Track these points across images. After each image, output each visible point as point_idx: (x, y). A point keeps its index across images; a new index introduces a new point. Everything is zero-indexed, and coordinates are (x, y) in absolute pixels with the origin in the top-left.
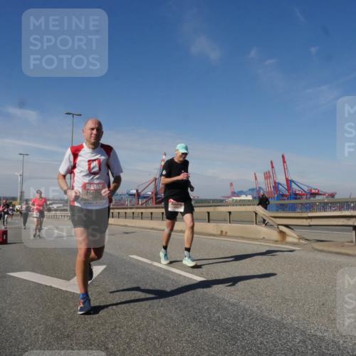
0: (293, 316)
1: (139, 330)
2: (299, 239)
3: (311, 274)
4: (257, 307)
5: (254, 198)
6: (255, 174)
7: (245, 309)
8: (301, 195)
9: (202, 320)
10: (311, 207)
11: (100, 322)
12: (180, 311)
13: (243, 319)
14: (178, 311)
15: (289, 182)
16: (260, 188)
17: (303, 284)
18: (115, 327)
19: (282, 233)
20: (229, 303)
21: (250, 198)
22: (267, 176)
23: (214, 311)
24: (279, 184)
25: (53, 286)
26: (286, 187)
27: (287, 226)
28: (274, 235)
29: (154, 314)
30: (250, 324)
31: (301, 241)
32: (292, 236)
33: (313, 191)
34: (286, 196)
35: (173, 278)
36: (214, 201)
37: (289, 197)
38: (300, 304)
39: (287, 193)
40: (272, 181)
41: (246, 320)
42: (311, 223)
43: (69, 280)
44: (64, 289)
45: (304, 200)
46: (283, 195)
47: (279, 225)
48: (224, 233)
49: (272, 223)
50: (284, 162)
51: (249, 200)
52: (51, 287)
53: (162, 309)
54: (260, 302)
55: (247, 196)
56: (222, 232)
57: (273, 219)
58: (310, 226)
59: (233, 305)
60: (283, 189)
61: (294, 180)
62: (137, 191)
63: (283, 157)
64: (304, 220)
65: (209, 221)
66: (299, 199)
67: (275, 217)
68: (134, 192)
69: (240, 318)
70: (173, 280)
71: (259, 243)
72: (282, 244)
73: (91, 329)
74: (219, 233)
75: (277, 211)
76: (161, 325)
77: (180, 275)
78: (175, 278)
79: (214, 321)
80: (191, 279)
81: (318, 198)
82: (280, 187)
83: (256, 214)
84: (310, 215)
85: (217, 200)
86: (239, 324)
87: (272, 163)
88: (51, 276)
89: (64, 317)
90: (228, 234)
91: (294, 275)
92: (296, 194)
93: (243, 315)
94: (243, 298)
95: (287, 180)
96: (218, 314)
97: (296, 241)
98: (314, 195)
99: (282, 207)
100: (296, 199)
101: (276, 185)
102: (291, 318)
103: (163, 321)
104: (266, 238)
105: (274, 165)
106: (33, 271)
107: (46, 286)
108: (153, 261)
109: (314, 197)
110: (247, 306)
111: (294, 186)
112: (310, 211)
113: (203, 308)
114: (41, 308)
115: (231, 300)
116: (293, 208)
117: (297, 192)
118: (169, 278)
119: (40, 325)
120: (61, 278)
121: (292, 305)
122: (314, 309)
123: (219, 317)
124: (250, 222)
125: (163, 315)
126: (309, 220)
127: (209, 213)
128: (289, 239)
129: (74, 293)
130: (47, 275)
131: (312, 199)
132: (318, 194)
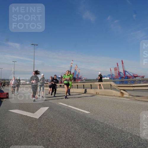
0: (127, 128)
1: (63, 133)
2: (129, 95)
3: (134, 110)
4: (112, 124)
5: (110, 78)
6: (110, 69)
7: (107, 125)
8: (130, 77)
9: (89, 129)
10: (134, 82)
11: (47, 130)
12: (80, 125)
13: (106, 129)
14: (79, 126)
15: (125, 72)
16: (112, 74)
17: (131, 114)
18: (53, 132)
19: (122, 93)
20: (100, 122)
21: (108, 78)
22: (115, 69)
23: (94, 125)
24: (121, 72)
25: (27, 115)
26: (123, 74)
27: (124, 90)
28: (119, 94)
29: (69, 127)
30: (109, 131)
31: (130, 96)
32: (126, 94)
33: (135, 75)
34: (123, 77)
35: (76, 112)
36: (93, 80)
37: (125, 78)
38: (130, 123)
39: (124, 76)
40: (117, 71)
41: (107, 129)
42: (134, 89)
43: (34, 113)
44: (31, 117)
45: (131, 79)
46: (122, 77)
47: (120, 90)
48: (98, 93)
49: (118, 89)
50: (123, 63)
51: (108, 80)
52: (26, 116)
53: (72, 125)
54: (113, 122)
55: (107, 78)
56: (97, 93)
57: (118, 87)
58: (134, 90)
59: (102, 123)
60: (122, 75)
61: (127, 71)
62: (61, 76)
63: (122, 61)
64: (131, 88)
65: (91, 89)
66: (129, 79)
67: (119, 86)
68: (60, 76)
69: (105, 128)
70: (77, 113)
71: (112, 97)
72: (122, 97)
73: (43, 133)
74: (96, 93)
75: (120, 84)
76: (72, 131)
77: (80, 111)
78: (78, 112)
79: (94, 130)
80: (84, 112)
81: (137, 78)
82: (121, 74)
83: (111, 85)
84: (134, 85)
85: (95, 80)
86: (104, 131)
87: (117, 64)
88: (27, 111)
89: (32, 128)
90: (100, 94)
91: (127, 110)
92: (128, 77)
93: (106, 127)
94: (106, 120)
95: (124, 71)
96: (96, 127)
97: (128, 96)
98: (135, 77)
99: (122, 82)
100: (128, 79)
101: (119, 73)
102: (126, 129)
103: (72, 130)
104: (115, 95)
105: (118, 65)
106: (19, 109)
107: (25, 116)
108: (68, 105)
109: (136, 78)
110: (108, 123)
111: (127, 73)
112: (134, 84)
113: (89, 124)
114: (23, 125)
115: (101, 121)
116: (127, 83)
117: (128, 76)
118: (75, 112)
119: (22, 131)
120: (31, 112)
121: (126, 123)
122: (136, 125)
123: (96, 128)
124: (109, 89)
125: (72, 127)
126: (133, 88)
127: (91, 85)
128: (125, 96)
129: (36, 118)
130: (25, 111)
131: (134, 78)
132: (137, 76)
